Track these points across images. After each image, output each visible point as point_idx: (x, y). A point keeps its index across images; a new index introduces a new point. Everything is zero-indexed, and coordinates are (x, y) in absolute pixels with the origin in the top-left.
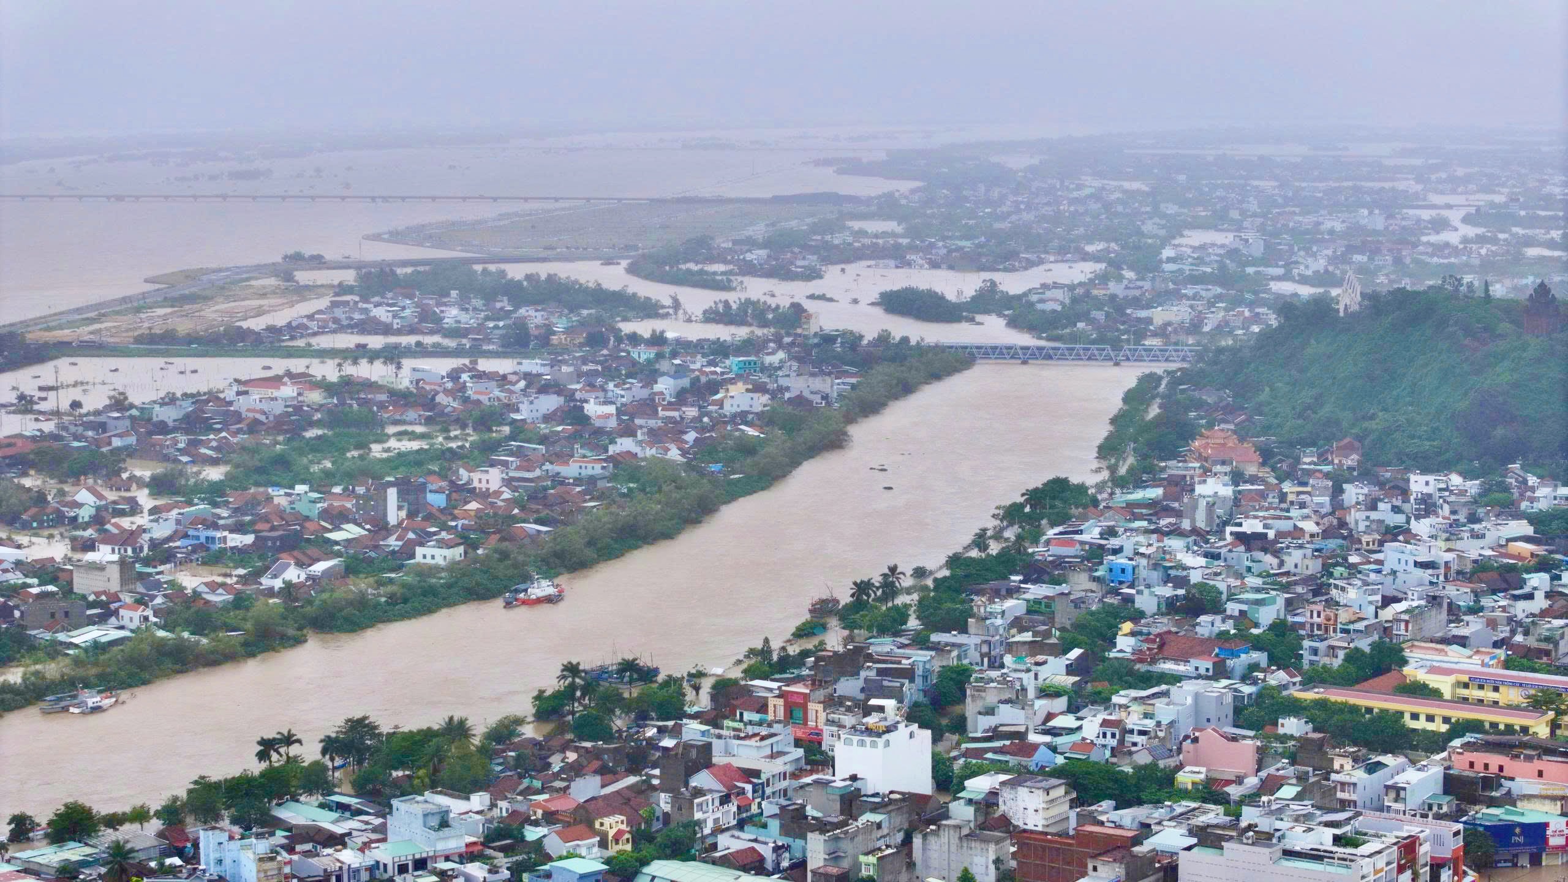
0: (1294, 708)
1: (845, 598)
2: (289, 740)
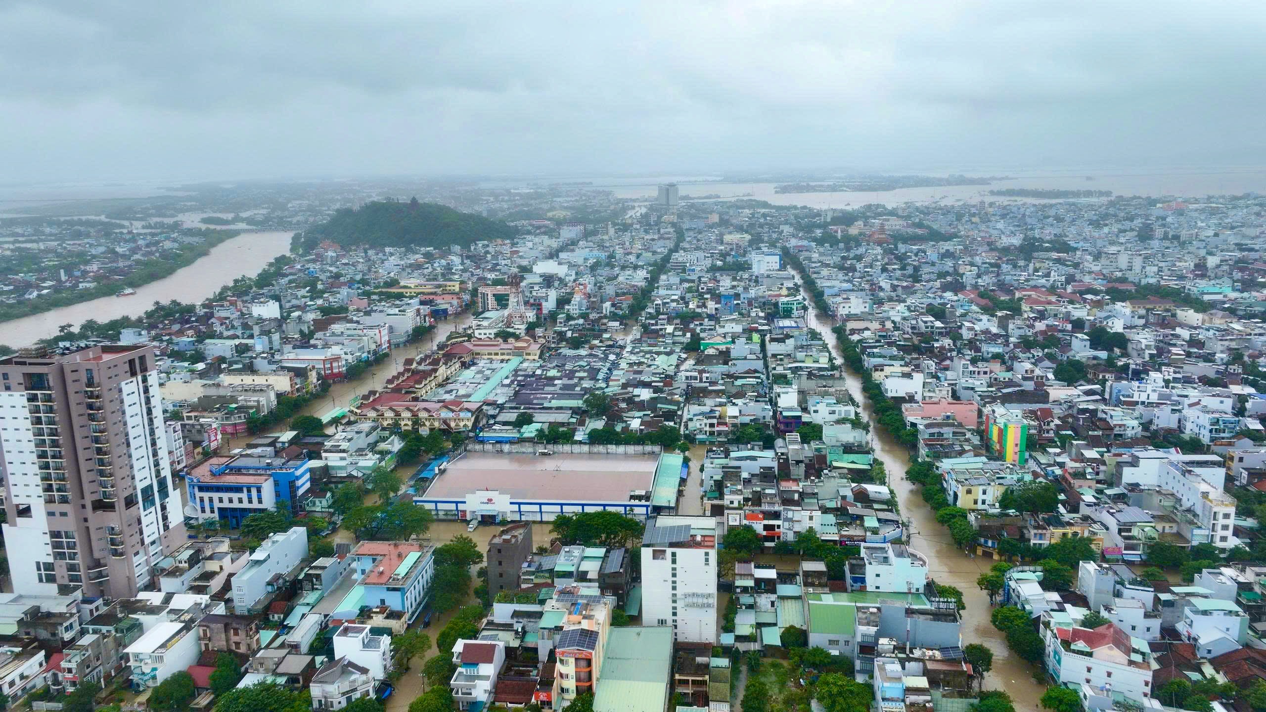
0: (375, 294)
1: (231, 284)
2: (70, 326)
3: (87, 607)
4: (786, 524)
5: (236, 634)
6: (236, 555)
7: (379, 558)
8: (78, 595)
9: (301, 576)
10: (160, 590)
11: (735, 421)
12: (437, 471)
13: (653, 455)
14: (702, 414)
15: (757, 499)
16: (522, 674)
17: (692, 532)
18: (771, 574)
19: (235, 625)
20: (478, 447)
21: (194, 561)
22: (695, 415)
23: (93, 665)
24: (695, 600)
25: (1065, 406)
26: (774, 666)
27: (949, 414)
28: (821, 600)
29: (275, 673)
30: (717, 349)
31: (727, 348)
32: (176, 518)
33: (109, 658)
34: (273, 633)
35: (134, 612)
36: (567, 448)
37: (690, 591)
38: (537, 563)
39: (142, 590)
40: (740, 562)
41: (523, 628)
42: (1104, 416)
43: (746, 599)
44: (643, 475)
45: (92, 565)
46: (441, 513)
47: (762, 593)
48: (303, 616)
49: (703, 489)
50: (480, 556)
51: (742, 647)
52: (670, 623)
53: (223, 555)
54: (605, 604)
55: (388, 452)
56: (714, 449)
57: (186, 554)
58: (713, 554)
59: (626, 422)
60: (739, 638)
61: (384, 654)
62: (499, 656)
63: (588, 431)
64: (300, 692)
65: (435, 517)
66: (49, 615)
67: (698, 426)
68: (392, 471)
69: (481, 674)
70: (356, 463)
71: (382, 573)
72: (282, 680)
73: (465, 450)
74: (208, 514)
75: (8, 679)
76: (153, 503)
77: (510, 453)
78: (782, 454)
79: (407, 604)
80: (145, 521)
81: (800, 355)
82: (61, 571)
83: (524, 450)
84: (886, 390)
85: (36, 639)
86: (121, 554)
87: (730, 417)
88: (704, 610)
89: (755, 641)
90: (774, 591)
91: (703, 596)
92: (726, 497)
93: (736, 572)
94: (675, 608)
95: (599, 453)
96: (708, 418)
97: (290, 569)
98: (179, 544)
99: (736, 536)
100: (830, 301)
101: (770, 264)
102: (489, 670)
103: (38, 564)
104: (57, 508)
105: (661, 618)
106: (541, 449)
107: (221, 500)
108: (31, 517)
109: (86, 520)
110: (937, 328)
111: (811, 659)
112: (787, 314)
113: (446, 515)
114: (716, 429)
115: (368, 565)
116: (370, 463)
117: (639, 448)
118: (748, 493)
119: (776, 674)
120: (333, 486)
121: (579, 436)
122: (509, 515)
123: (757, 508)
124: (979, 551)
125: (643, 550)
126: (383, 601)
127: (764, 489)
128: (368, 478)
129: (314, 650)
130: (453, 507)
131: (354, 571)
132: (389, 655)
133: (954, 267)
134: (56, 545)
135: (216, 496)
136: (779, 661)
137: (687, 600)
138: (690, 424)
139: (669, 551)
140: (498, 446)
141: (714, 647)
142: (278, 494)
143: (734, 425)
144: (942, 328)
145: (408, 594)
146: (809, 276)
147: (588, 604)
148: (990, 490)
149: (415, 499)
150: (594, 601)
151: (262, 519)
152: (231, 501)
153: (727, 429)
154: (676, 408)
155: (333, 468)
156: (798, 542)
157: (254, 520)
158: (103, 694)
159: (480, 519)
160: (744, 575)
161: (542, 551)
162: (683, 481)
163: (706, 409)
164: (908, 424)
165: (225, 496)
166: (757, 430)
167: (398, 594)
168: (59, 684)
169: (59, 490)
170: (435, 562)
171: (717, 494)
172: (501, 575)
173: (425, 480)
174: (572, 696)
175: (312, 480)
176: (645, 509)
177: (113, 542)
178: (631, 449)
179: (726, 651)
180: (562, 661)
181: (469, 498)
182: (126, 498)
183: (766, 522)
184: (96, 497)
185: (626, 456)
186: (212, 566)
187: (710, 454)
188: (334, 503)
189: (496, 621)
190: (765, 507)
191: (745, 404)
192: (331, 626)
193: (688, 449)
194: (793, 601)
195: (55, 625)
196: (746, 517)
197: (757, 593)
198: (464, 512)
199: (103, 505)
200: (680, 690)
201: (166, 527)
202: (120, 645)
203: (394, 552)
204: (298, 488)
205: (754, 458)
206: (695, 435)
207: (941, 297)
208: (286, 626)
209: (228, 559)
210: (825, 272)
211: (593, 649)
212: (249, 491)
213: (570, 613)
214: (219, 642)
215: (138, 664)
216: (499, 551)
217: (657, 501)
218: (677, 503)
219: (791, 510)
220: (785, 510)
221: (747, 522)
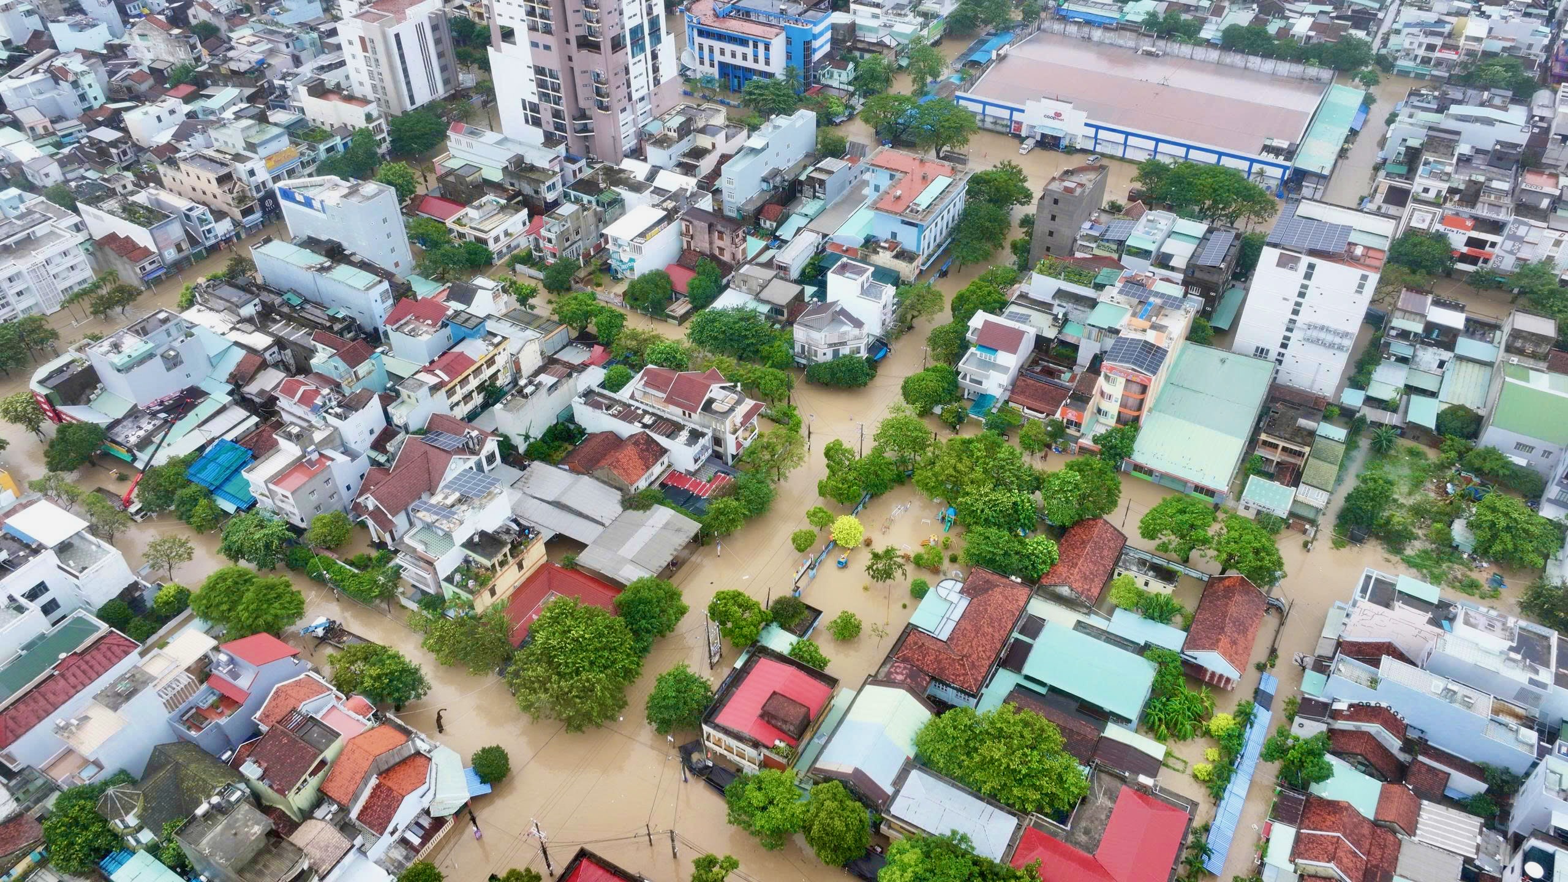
3: (570, 167)
4: (1509, 245)
5: (721, 238)
6: (732, 131)
7: (898, 175)
8: (561, 149)
9: (803, 178)
10: (645, 160)
11: (1475, 46)
12: (994, 57)
13: (1317, 86)
14: (1420, 24)
15: (1471, 195)
16: (1050, 373)
17: (1353, 238)
18: (1455, 319)
19: (719, 228)
20: (1057, 27)
21: (684, 130)
22: (1407, 25)
23: (574, 238)
24: (1322, 335)
26: (1412, 453)
28: (1527, 380)
29: (757, 298)
32: (669, 70)
33: (589, 233)
34: (762, 244)
35: (616, 185)
36: (1186, 50)
37: (1319, 320)
38: (1103, 227)
39: (626, 156)
40: (1410, 289)
41: (1065, 315)
43: (1401, 348)
44: (1293, 115)
45: (577, 115)
46: (988, 120)
47: (1430, 345)
48: (799, 230)
49: (1381, 155)
50: (1028, 196)
51: (1372, 415)
52: (1273, 355)
53: (718, 129)
54: (1187, 312)
55: (935, 16)
56: (1423, 92)
57: (677, 121)
58: (1374, 278)
59: (1288, 18)
60: (1370, 401)
61: (885, 306)
62: (1027, 346)
63: (1223, 27)
64: (783, 327)
65: (980, 124)
66: (532, 168)
67: (1407, 45)
68: (936, 44)
69: (998, 362)
70: (891, 26)
71: (898, 198)
72: (764, 309)
73: (1039, 29)
74: (706, 68)
75: (493, 234)
76: (643, 49)
77: (1100, 43)
78: (1542, 119)
79: (924, 244)
80: (634, 72)
82: (546, 115)
83: (1121, 42)
85: (519, 193)
86: (607, 109)
87: (1468, 38)
88: (1332, 351)
89: (1395, 410)
90: (1450, 346)
91: (1336, 333)
92: (1417, 179)
93: (1399, 304)
94: (1287, 338)
95: (1232, 66)
96: (1426, 34)
97: (791, 164)
98: (670, 104)
99: (1415, 245)
102: (1010, 361)
103: (524, 101)
104: (542, 38)
105: (1262, 345)
106: (1146, 45)
107: (722, 52)
108: (514, 43)
109: (570, 59)
111: (1477, 463)
113: (995, 123)
114: (1437, 54)
115: (883, 179)
116: (908, 29)
117: (1297, 69)
118: (1460, 181)
119: (1412, 466)
120: (857, 54)
121: (1209, 32)
122: (1079, 140)
123: (1468, 210)
125: (1266, 250)
126: (894, 235)
127: (1490, 180)
128: (902, 50)
129: (804, 279)
130: (1006, 114)
131: (866, 183)
132: (890, 308)
134: (541, 84)
135: (717, 45)
136: (1423, 448)
137: (1309, 332)
138: (1394, 40)
139: (1305, 260)
140: (1086, 29)
141: (1329, 404)
142: (789, 56)
143: (1471, 53)
145: (927, 232)
147: (1161, 307)
149: (958, 93)
150: (1172, 306)
151: (766, 87)
152: (734, 55)
153: (1455, 57)
154: (1377, 6)
155: (862, 28)
156: (1520, 276)
157: (758, 87)
158: (582, 274)
159: (1038, 138)
160: (1411, 313)
161: (1115, 209)
162: (1353, 133)
163: (1430, 17)
165: (729, 47)
166: (1508, 67)
167: (915, 230)
168: (540, 251)
169: (542, 16)
170: (968, 192)
171: (1403, 170)
172: (1051, 234)
173: (975, 64)
174: (1111, 422)
175: (834, 41)
176: (1281, 171)
177: (598, 93)
178: (1284, 68)
179: (1347, 415)
180: (1107, 378)
181: (1029, 106)
182: (613, 39)
183: (1475, 234)
184: (582, 32)
185: (1274, 79)
186: (704, 141)
187: (1413, 98)
188: (856, 79)
189: (1032, 295)
190: (1482, 211)
191: (1504, 18)
192: (829, 251)
193: (1376, 82)
194: (1477, 366)
195: (539, 182)
196: (1443, 220)
197: (1423, 343)
198: (1020, 124)
199: (587, 43)
200: (1260, 452)
201: (657, 82)
202: (600, 220)
203: (919, 172)
204: (815, 50)
205: (1489, 122)
206: (1396, 59)
208: (777, 238)
209: (722, 136)
211: (1154, 373)
212: (756, 46)
213: (1134, 315)
214: (702, 243)
215: (615, 249)
216: (1056, 202)
217: (1302, 162)
218: (1332, 172)
219: (1526, 224)
220: (1515, 221)
221: (1441, 228)
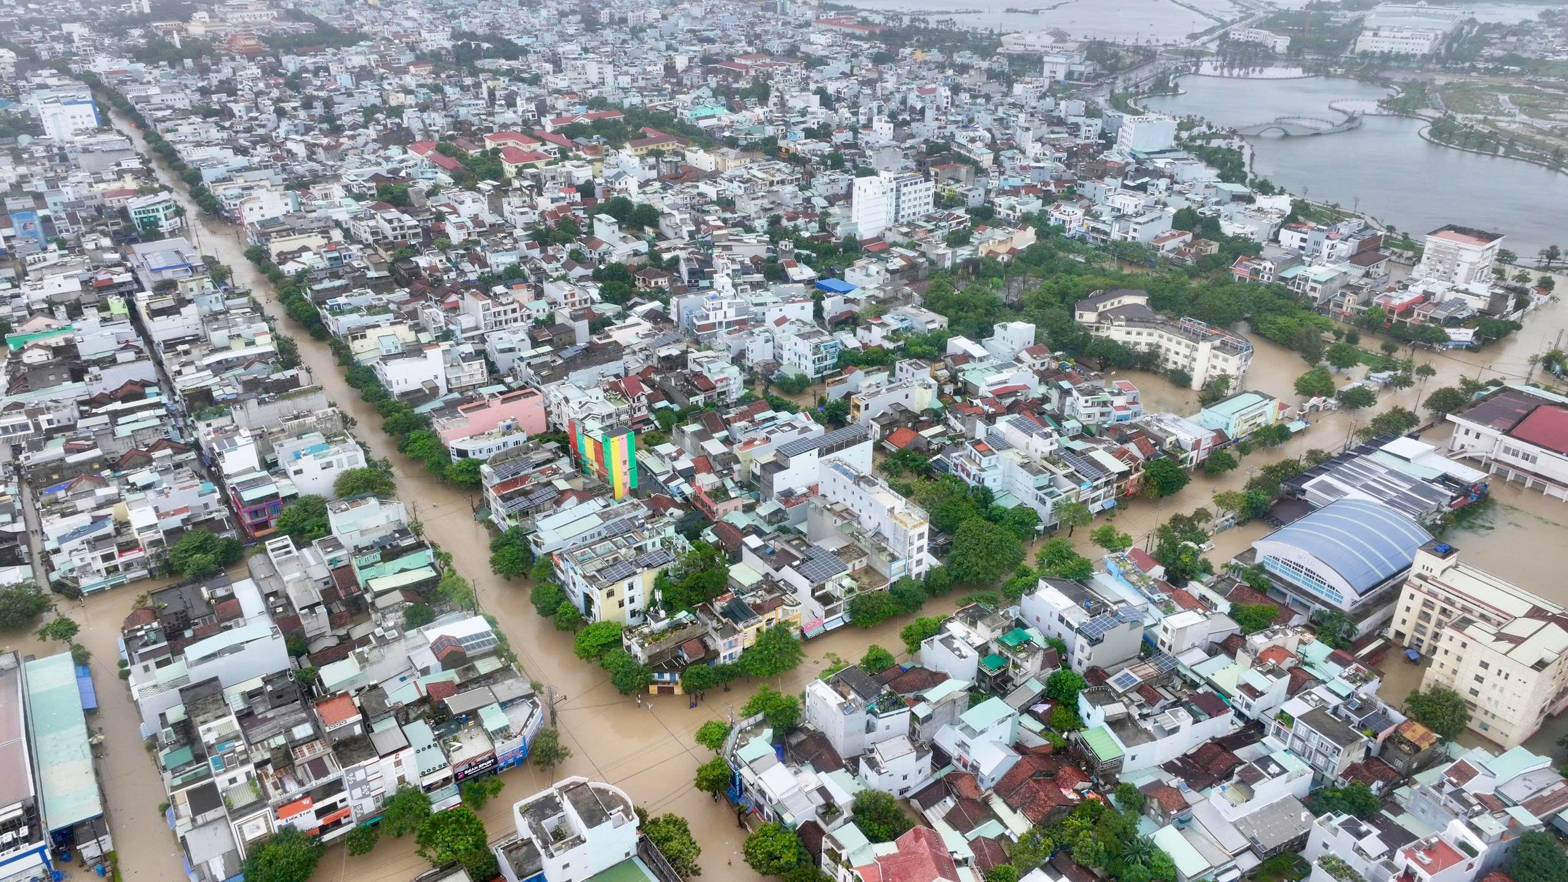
4: (357, 792)
11: (154, 534)
14: (76, 534)
22: (62, 539)
25: (641, 356)
27: (509, 422)
30: (47, 347)
31: (66, 340)
42: (698, 369)
49: (144, 730)
67: (78, 562)
81: (218, 337)
84: (390, 383)
87: (140, 528)
96: (92, 540)
99: (270, 862)
100: (220, 192)
101: (78, 120)
110: (410, 228)
112: (151, 232)
114: (120, 560)
118: (260, 752)
123: (293, 782)
124: (653, 689)
127: (288, 730)
133: (381, 96)
138: (58, 562)
143: (154, 543)
144: (416, 227)
146: (159, 138)
148: (637, 580)
153: (141, 554)
156: (385, 809)
162: (90, 713)
163: (81, 520)
164: (453, 452)
166: (198, 537)
171: (189, 757)
176: (37, 855)
183: (319, 805)
187: (133, 645)
190: (307, 776)
193: (73, 628)
205: (237, 649)
206: (75, 580)
207: (388, 159)
210: (185, 129)
217: (57, 818)
218: (104, 800)
219: (360, 768)
220: (347, 772)
221: (283, 822)
